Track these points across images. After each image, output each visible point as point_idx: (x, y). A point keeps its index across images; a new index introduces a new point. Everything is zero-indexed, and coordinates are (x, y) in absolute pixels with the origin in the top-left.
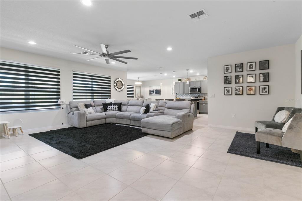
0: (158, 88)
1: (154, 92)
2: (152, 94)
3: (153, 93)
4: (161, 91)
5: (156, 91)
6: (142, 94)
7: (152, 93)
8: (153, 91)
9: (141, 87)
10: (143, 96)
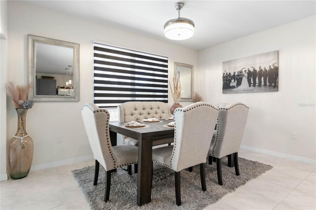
0: (264, 64)
1: (245, 81)
2: (234, 87)
3: (239, 84)
4: (277, 75)
5: (252, 75)
6: (195, 90)
7: (233, 83)
8: (238, 78)
9: (195, 69)
10: (201, 95)
